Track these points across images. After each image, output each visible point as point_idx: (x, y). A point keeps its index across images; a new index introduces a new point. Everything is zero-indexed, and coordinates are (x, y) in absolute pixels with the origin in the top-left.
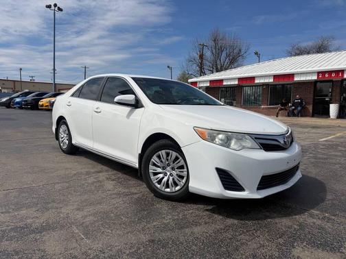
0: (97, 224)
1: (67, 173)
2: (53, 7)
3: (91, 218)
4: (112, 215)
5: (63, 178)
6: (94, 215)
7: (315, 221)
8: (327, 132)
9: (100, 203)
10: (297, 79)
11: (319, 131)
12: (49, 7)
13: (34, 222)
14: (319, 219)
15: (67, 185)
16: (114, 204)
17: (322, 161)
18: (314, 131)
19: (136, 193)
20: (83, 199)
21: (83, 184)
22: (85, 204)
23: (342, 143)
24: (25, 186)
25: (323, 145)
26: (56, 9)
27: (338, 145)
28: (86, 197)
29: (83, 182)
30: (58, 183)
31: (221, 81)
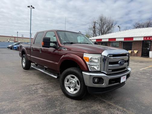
0: (29, 110)
1: (25, 84)
2: (30, 7)
3: (28, 107)
4: (37, 106)
5: (23, 87)
6: (29, 105)
7: (118, 112)
8: (146, 65)
9: (34, 100)
10: (134, 39)
11: (142, 64)
12: (29, 7)
13: (6, 108)
14: (121, 111)
15: (24, 90)
16: (39, 101)
17: (136, 81)
18: (140, 64)
19: (49, 96)
20: (28, 98)
21: (30, 90)
22: (28, 100)
23: (150, 71)
24: (7, 91)
25: (141, 72)
26: (32, 7)
27: (147, 73)
28: (29, 96)
29: (30, 89)
30: (20, 89)
31: (101, 39)
